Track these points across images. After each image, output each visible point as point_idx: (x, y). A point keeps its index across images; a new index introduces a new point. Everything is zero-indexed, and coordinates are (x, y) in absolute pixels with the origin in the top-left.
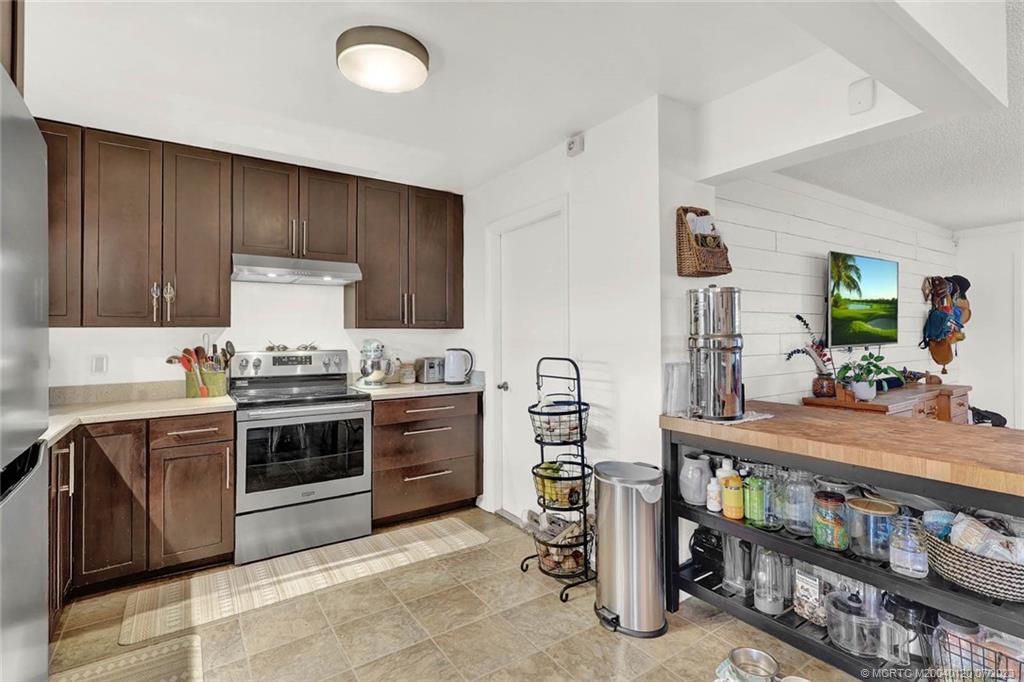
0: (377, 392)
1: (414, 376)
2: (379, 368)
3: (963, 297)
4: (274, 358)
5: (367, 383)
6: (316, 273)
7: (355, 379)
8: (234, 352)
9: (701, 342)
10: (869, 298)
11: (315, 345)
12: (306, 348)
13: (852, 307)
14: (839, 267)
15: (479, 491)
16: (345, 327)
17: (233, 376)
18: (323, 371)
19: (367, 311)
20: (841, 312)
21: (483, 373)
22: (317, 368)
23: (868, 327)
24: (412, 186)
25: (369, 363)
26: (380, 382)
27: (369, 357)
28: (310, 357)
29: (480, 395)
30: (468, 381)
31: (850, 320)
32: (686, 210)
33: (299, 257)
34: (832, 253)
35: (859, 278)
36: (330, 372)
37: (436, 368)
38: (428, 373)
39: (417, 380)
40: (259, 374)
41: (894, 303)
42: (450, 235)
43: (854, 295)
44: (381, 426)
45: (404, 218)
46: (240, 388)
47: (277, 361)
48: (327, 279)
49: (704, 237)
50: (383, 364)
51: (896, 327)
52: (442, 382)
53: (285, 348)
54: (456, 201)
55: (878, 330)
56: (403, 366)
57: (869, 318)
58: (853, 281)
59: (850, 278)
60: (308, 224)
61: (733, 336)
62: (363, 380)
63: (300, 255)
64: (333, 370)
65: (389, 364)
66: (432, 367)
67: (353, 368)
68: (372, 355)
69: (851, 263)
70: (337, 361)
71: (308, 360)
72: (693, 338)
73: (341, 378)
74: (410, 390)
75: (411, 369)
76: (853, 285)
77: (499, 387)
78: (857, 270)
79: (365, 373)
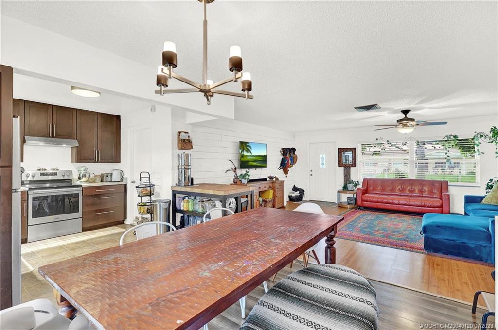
0: (84, 185)
1: (100, 180)
2: (85, 177)
3: (294, 153)
4: (41, 173)
5: (80, 182)
6: (60, 143)
7: (75, 181)
8: (24, 171)
9: (180, 167)
10: (255, 155)
11: (58, 168)
12: (54, 170)
13: (248, 158)
14: (243, 146)
15: (126, 218)
16: (71, 162)
17: (23, 180)
18: (62, 178)
19: (81, 157)
20: (243, 159)
21: (127, 178)
22: (59, 177)
23: (255, 163)
24: (100, 113)
25: (81, 175)
26: (86, 182)
27: (81, 173)
28: (56, 173)
29: (126, 186)
30: (122, 181)
31: (248, 161)
32: (180, 132)
33: (52, 137)
34: (240, 142)
35: (251, 148)
36: (65, 178)
37: (109, 176)
38: (106, 179)
39: (102, 181)
40: (34, 179)
41: (265, 156)
42: (115, 130)
43: (249, 154)
44: (86, 196)
45: (96, 123)
46: (25, 184)
47: (42, 174)
48: (64, 145)
49: (185, 140)
50: (87, 175)
51: (266, 163)
52: (111, 181)
53: (45, 170)
54: (118, 118)
55: (258, 164)
56: (95, 176)
57: (255, 161)
58: (249, 150)
59: (247, 149)
60: (56, 126)
61: (188, 166)
62: (79, 181)
63: (53, 137)
64: (66, 177)
65: (89, 175)
66: (107, 176)
67: (75, 176)
68: (83, 172)
69: (248, 145)
70: (68, 174)
71: (56, 174)
72: (179, 166)
73: (70, 181)
74: (99, 184)
75: (99, 177)
76: (248, 151)
77: (132, 182)
78: (250, 147)
79: (80, 178)
